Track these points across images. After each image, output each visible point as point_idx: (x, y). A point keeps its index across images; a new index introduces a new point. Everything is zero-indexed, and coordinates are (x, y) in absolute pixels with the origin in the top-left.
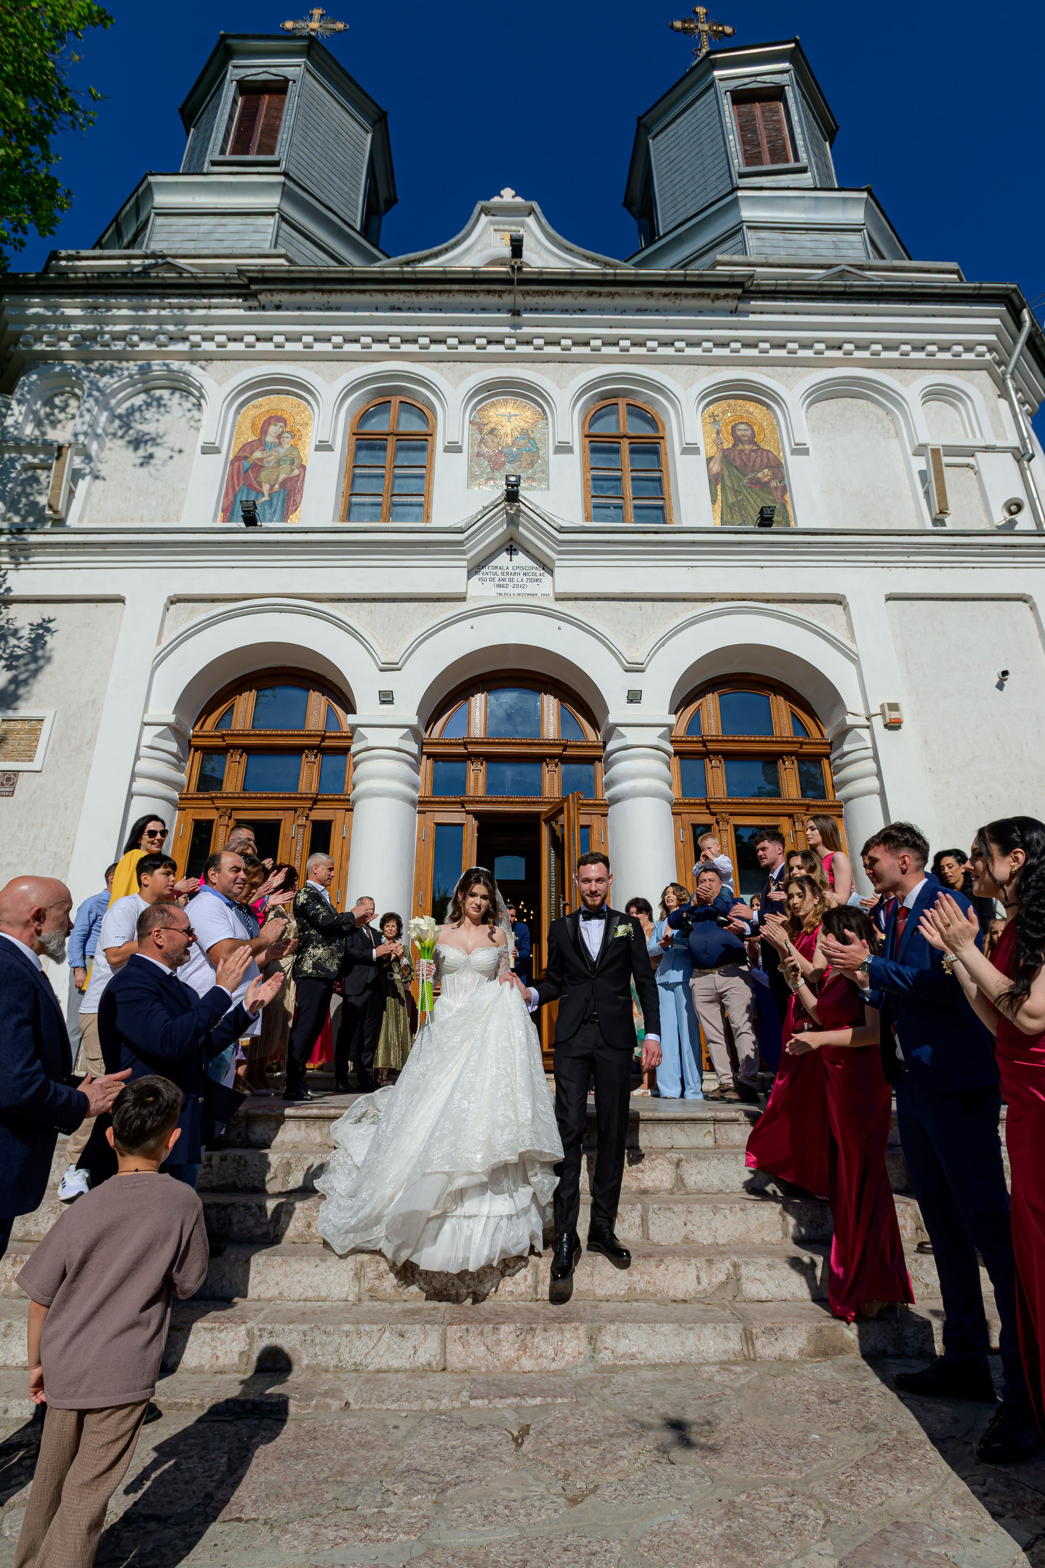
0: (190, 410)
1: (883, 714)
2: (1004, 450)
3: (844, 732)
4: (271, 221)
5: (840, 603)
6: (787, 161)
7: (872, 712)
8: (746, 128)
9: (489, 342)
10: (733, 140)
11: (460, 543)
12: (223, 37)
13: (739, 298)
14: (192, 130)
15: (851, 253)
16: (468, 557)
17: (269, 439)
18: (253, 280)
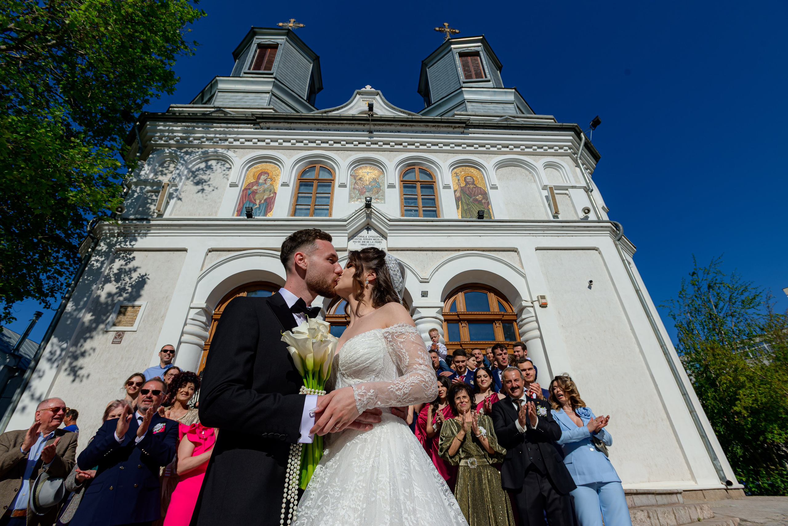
0: (225, 170)
1: (538, 300)
2: (580, 188)
3: (522, 309)
4: (268, 95)
5: (516, 251)
6: (482, 78)
7: (534, 300)
8: (465, 66)
9: (359, 143)
10: (460, 70)
11: (345, 226)
12: (253, 28)
13: (464, 128)
14: (237, 60)
15: (510, 111)
16: (348, 232)
17: (261, 181)
18: (258, 118)
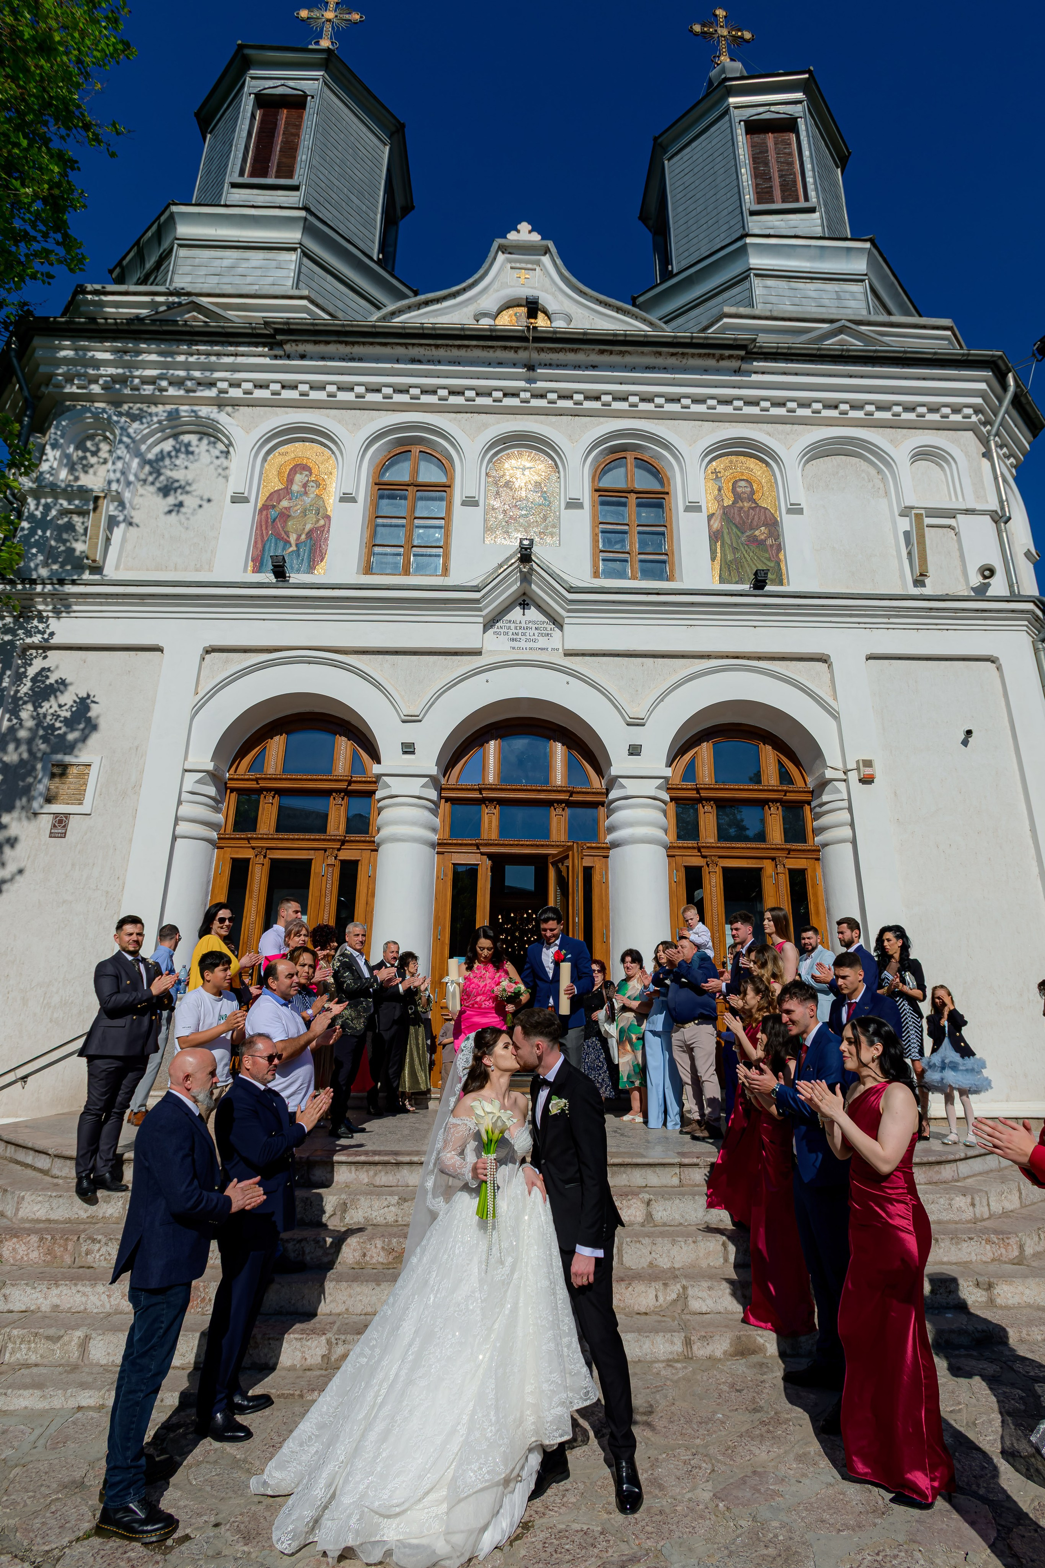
0: (217, 458)
1: (858, 769)
2: (983, 513)
3: (824, 784)
4: (293, 257)
5: (825, 661)
6: (797, 200)
7: (849, 767)
8: (759, 159)
9: (505, 395)
10: (746, 174)
11: (477, 601)
12: (240, 47)
13: (743, 359)
14: (209, 136)
15: (852, 304)
16: (484, 613)
17: (295, 488)
18: (278, 331)
